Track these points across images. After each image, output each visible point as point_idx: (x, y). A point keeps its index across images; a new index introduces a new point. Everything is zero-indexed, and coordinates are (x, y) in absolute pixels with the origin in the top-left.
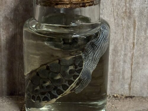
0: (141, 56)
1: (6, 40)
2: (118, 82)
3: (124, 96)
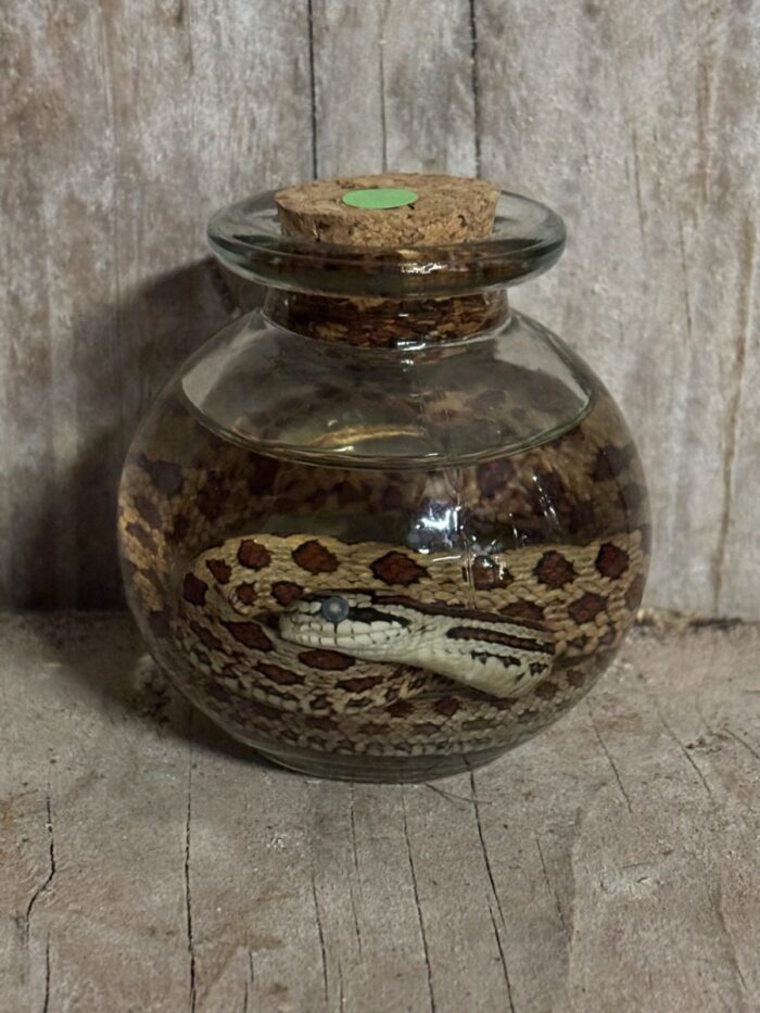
3: (687, 620)
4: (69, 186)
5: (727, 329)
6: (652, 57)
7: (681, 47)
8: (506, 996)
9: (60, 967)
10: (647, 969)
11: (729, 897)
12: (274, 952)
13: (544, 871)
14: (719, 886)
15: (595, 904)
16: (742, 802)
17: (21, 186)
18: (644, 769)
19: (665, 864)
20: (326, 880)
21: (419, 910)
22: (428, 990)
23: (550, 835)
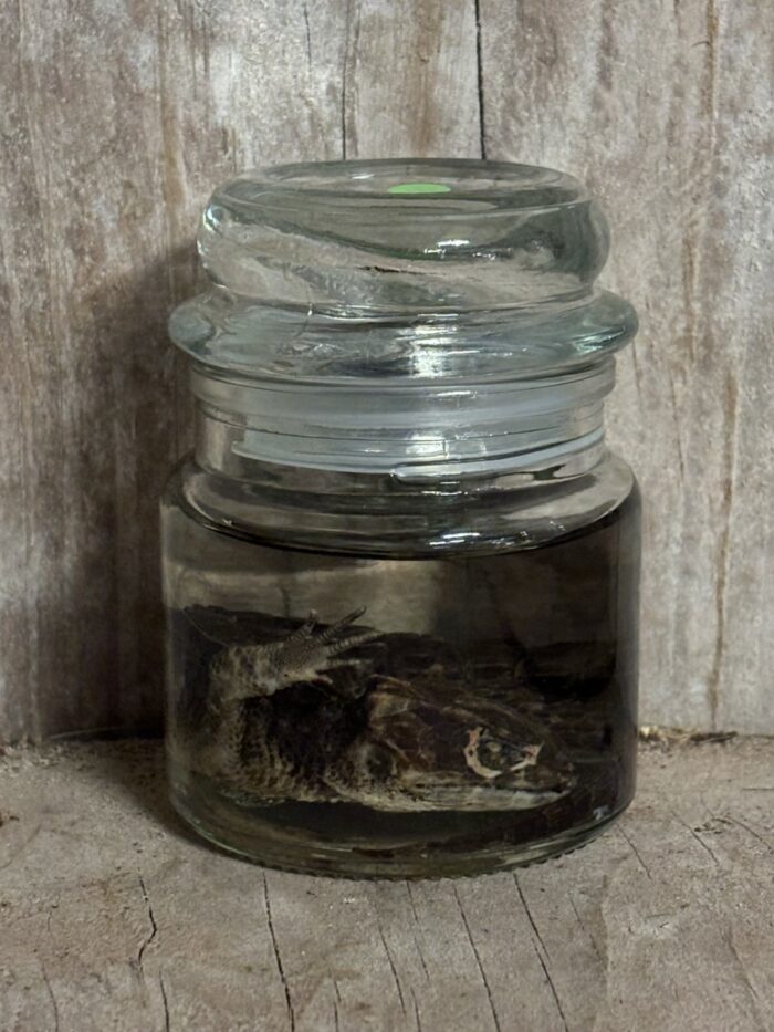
0: (762, 546)
1: (136, 475)
2: (656, 669)
3: (688, 736)
4: (135, 357)
5: (715, 473)
6: (643, 236)
7: (668, 228)
8: (557, 1007)
9: (174, 995)
10: (673, 987)
11: (738, 936)
12: (355, 981)
13: (579, 921)
14: (730, 928)
15: (625, 944)
16: (746, 869)
17: (93, 357)
18: (658, 847)
19: (682, 915)
20: (392, 931)
21: (475, 951)
22: (489, 1004)
23: (582, 896)
